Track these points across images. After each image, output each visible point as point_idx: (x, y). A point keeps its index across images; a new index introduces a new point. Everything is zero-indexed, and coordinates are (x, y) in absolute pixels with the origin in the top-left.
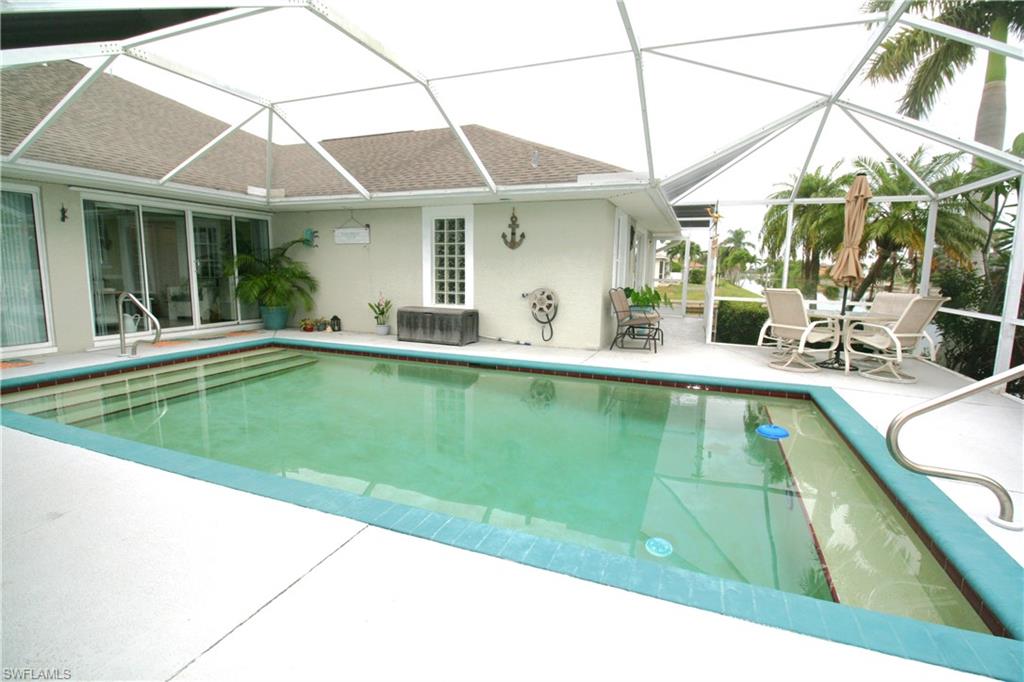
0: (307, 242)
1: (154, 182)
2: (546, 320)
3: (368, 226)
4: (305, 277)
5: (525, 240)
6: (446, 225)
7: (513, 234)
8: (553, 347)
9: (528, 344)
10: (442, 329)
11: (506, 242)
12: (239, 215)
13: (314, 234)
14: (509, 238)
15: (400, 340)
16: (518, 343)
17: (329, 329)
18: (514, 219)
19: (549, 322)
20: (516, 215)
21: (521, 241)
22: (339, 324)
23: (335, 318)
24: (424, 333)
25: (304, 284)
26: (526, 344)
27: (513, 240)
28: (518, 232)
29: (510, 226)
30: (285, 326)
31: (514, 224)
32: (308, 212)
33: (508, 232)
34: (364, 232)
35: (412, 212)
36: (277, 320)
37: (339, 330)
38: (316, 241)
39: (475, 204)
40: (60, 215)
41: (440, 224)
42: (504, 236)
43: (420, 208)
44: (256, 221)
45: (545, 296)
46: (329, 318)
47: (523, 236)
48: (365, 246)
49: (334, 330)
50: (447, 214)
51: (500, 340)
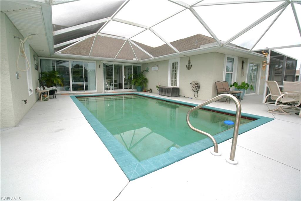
0: (147, 71)
1: (113, 59)
2: (196, 91)
3: (158, 66)
4: (146, 79)
5: (192, 67)
6: (174, 64)
7: (189, 65)
8: (198, 100)
9: (192, 98)
10: (168, 92)
11: (187, 68)
12: (134, 65)
13: (148, 69)
14: (188, 67)
15: (159, 95)
16: (189, 98)
17: (149, 92)
18: (189, 61)
19: (197, 91)
20: (190, 60)
21: (191, 67)
22: (151, 91)
23: (151, 89)
24: (164, 93)
25: (146, 81)
26: (191, 98)
27: (189, 67)
28: (190, 65)
29: (188, 63)
30: (142, 91)
31: (189, 62)
32: (147, 63)
33: (188, 65)
34: (157, 67)
35: (166, 61)
36: (139, 89)
37: (151, 92)
38: (149, 70)
39: (180, 58)
40: (99, 66)
41: (173, 64)
42: (187, 66)
43: (168, 60)
44: (139, 66)
45: (195, 84)
46: (149, 89)
47: (191, 66)
48: (157, 71)
49: (150, 92)
50: (174, 61)
51: (184, 96)
